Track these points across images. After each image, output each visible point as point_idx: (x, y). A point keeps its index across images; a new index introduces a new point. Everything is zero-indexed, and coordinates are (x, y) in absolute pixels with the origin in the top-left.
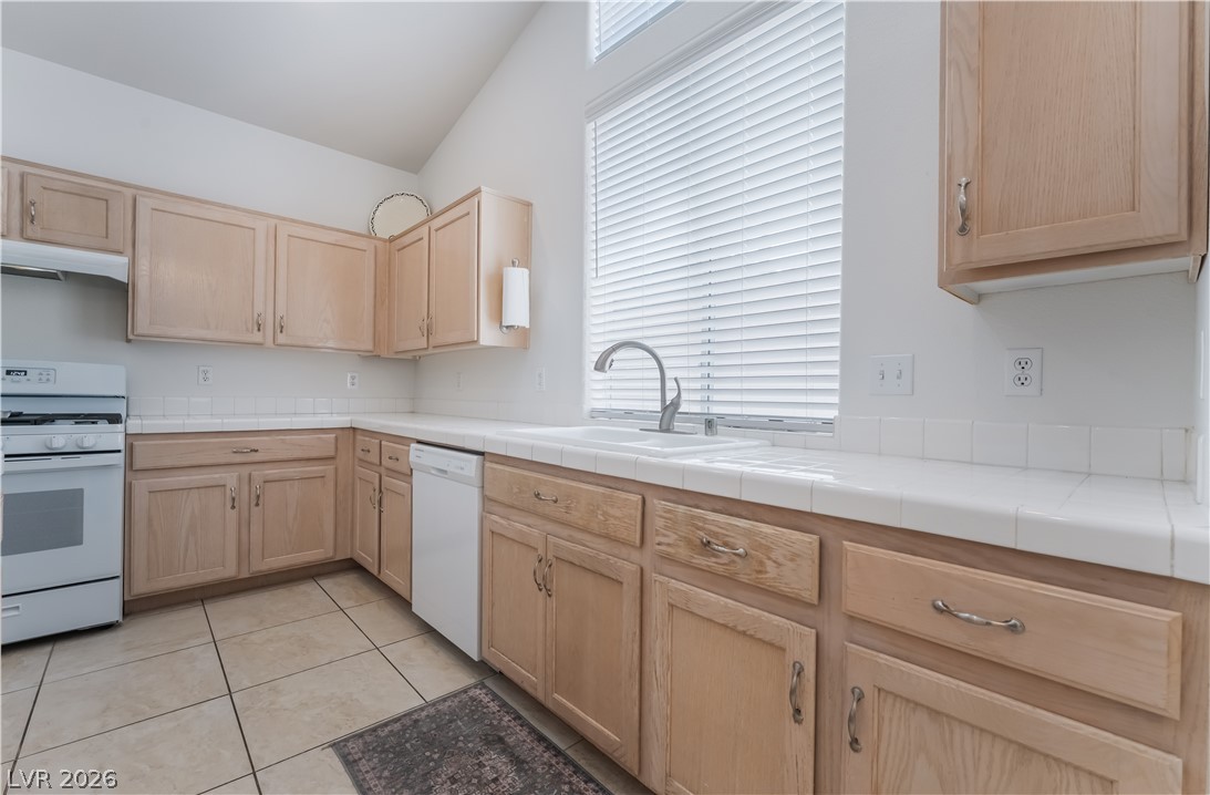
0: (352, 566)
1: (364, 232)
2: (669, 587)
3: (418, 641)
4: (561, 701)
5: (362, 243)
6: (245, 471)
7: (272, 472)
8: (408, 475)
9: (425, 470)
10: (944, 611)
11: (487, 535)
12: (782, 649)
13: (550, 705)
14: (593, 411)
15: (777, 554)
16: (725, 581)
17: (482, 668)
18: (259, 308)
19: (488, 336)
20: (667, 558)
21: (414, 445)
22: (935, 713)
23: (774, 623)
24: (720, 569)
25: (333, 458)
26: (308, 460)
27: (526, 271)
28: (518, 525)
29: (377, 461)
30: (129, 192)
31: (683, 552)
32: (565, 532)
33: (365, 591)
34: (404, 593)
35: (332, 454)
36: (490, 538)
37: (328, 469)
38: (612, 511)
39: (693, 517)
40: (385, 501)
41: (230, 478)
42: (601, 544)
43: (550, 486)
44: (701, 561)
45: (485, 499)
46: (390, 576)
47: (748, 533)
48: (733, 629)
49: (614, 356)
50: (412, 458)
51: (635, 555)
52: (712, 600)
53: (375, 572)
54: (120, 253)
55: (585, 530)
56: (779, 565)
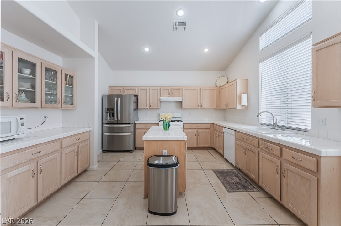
0: (213, 149)
1: (215, 86)
2: (262, 154)
3: (225, 162)
4: (247, 172)
5: (214, 88)
6: (197, 130)
7: (201, 130)
8: (223, 133)
9: (226, 132)
10: (293, 158)
11: (236, 144)
12: (276, 163)
13: (246, 173)
14: (261, 123)
15: (275, 149)
16: (269, 153)
17: (235, 167)
18: (198, 103)
19: (238, 107)
20: (262, 149)
21: (224, 128)
22: (293, 172)
23: (275, 160)
24: (268, 151)
25: (210, 129)
26: (206, 129)
27: (246, 95)
28: (241, 143)
29: (217, 130)
30: (182, 88)
31: (264, 149)
32: (248, 145)
33: (216, 153)
34: (222, 154)
35: (210, 128)
36: (237, 145)
37: (209, 131)
38: (254, 142)
39: (265, 143)
40: (219, 137)
41: (195, 131)
42: (253, 147)
43: (246, 137)
44: (266, 150)
45: (236, 138)
46: (220, 151)
47: (272, 146)
48: (270, 160)
49: (261, 114)
50: (224, 130)
51: (258, 149)
52: (268, 156)
53: (217, 150)
54: (181, 97)
55: (251, 144)
56: (275, 151)
